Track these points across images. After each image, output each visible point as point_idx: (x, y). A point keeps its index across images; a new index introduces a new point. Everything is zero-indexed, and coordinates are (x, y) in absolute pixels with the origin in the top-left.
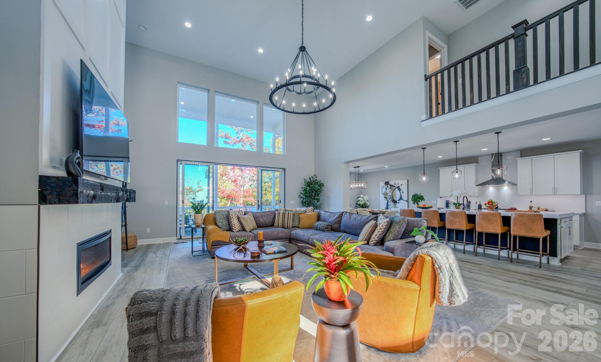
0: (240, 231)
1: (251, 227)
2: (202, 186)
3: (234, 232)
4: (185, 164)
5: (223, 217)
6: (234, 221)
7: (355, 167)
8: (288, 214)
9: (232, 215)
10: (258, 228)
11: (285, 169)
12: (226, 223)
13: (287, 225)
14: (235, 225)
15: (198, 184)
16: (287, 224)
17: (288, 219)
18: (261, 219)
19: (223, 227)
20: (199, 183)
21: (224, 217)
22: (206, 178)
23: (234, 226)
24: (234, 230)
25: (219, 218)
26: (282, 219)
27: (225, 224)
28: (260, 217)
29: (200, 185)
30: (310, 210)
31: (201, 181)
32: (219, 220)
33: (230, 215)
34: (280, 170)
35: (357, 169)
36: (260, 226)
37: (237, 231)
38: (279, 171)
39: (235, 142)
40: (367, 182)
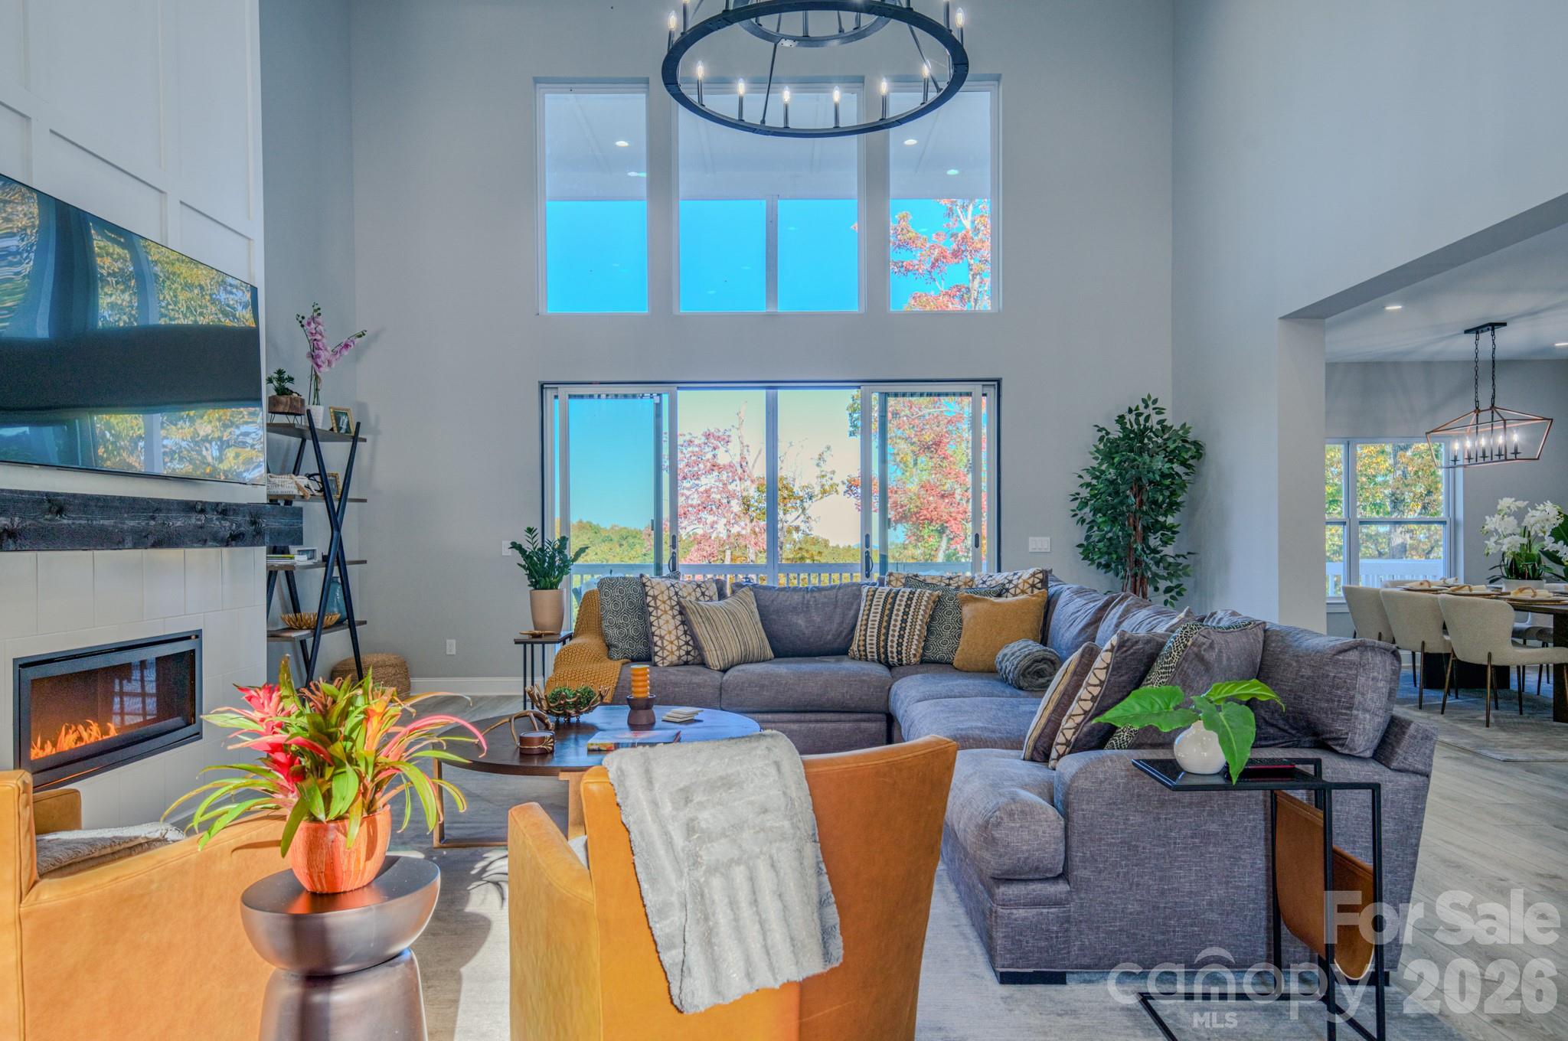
0: (686, 663)
1: (734, 651)
2: (833, 472)
3: (655, 665)
4: (570, 396)
5: (627, 605)
6: (661, 622)
7: (1477, 330)
8: (910, 599)
9: (655, 598)
10: (776, 656)
11: (999, 381)
12: (636, 630)
13: (899, 653)
14: (662, 638)
15: (818, 465)
16: (900, 645)
17: (904, 621)
18: (800, 621)
19: (624, 645)
20: (821, 457)
21: (631, 603)
22: (852, 434)
23: (659, 643)
24: (657, 659)
25: (611, 607)
26: (881, 622)
27: (632, 632)
28: (794, 610)
29: (826, 468)
30: (1025, 581)
31: (828, 448)
32: (609, 616)
33: (649, 599)
34: (977, 388)
35: (1486, 336)
36: (783, 649)
37: (672, 665)
38: (969, 394)
39: (937, 260)
40: (1552, 420)
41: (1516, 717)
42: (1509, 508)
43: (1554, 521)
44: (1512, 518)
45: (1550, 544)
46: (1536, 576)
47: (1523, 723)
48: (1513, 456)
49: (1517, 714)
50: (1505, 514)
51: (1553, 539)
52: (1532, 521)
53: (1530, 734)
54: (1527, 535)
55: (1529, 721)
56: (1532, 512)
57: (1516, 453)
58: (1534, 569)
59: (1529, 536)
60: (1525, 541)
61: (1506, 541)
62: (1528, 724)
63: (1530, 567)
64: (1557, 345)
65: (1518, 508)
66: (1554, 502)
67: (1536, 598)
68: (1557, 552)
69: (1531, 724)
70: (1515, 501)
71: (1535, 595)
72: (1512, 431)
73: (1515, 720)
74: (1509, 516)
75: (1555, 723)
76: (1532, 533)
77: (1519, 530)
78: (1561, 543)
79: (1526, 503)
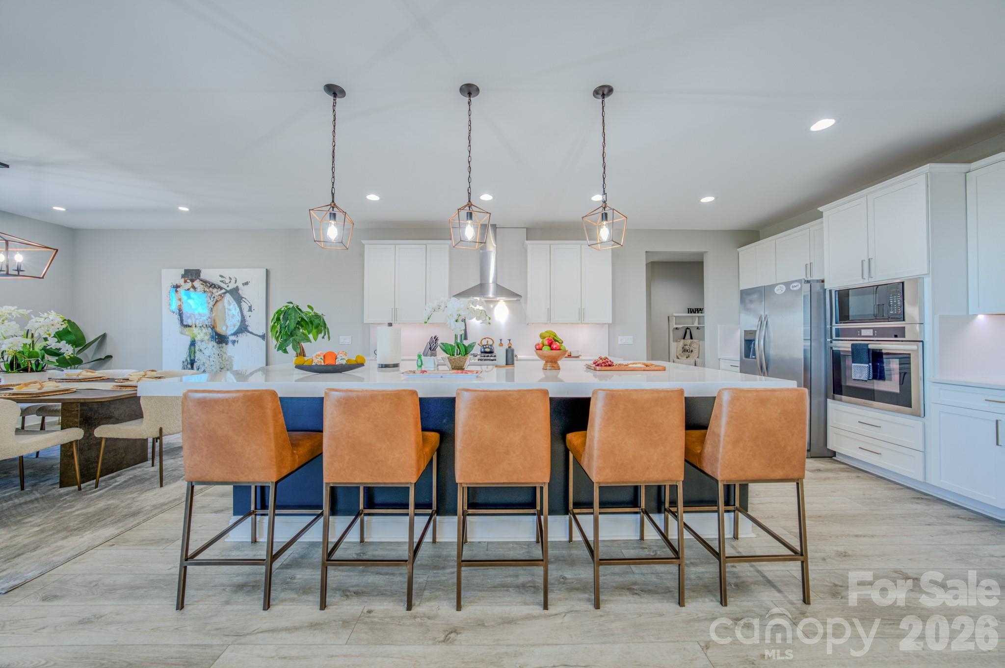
40: (57, 250)
41: (16, 496)
42: (10, 314)
43: (59, 326)
44: (14, 323)
45: (53, 343)
46: (39, 368)
47: (26, 503)
48: (16, 273)
49: (16, 491)
50: (6, 319)
51: (56, 340)
52: (37, 325)
53: (36, 519)
54: (30, 335)
55: (33, 497)
56: (34, 319)
57: (19, 270)
58: (37, 365)
59: (32, 336)
60: (29, 341)
61: (6, 341)
62: (32, 501)
63: (33, 362)
64: (55, 208)
65: (21, 314)
66: (57, 312)
67: (44, 390)
68: (60, 349)
69: (37, 499)
70: (18, 309)
71: (42, 387)
72: (16, 254)
73: (17, 501)
74: (10, 320)
75: (63, 490)
76: (36, 335)
77: (24, 333)
78: (64, 342)
79: (29, 311)
